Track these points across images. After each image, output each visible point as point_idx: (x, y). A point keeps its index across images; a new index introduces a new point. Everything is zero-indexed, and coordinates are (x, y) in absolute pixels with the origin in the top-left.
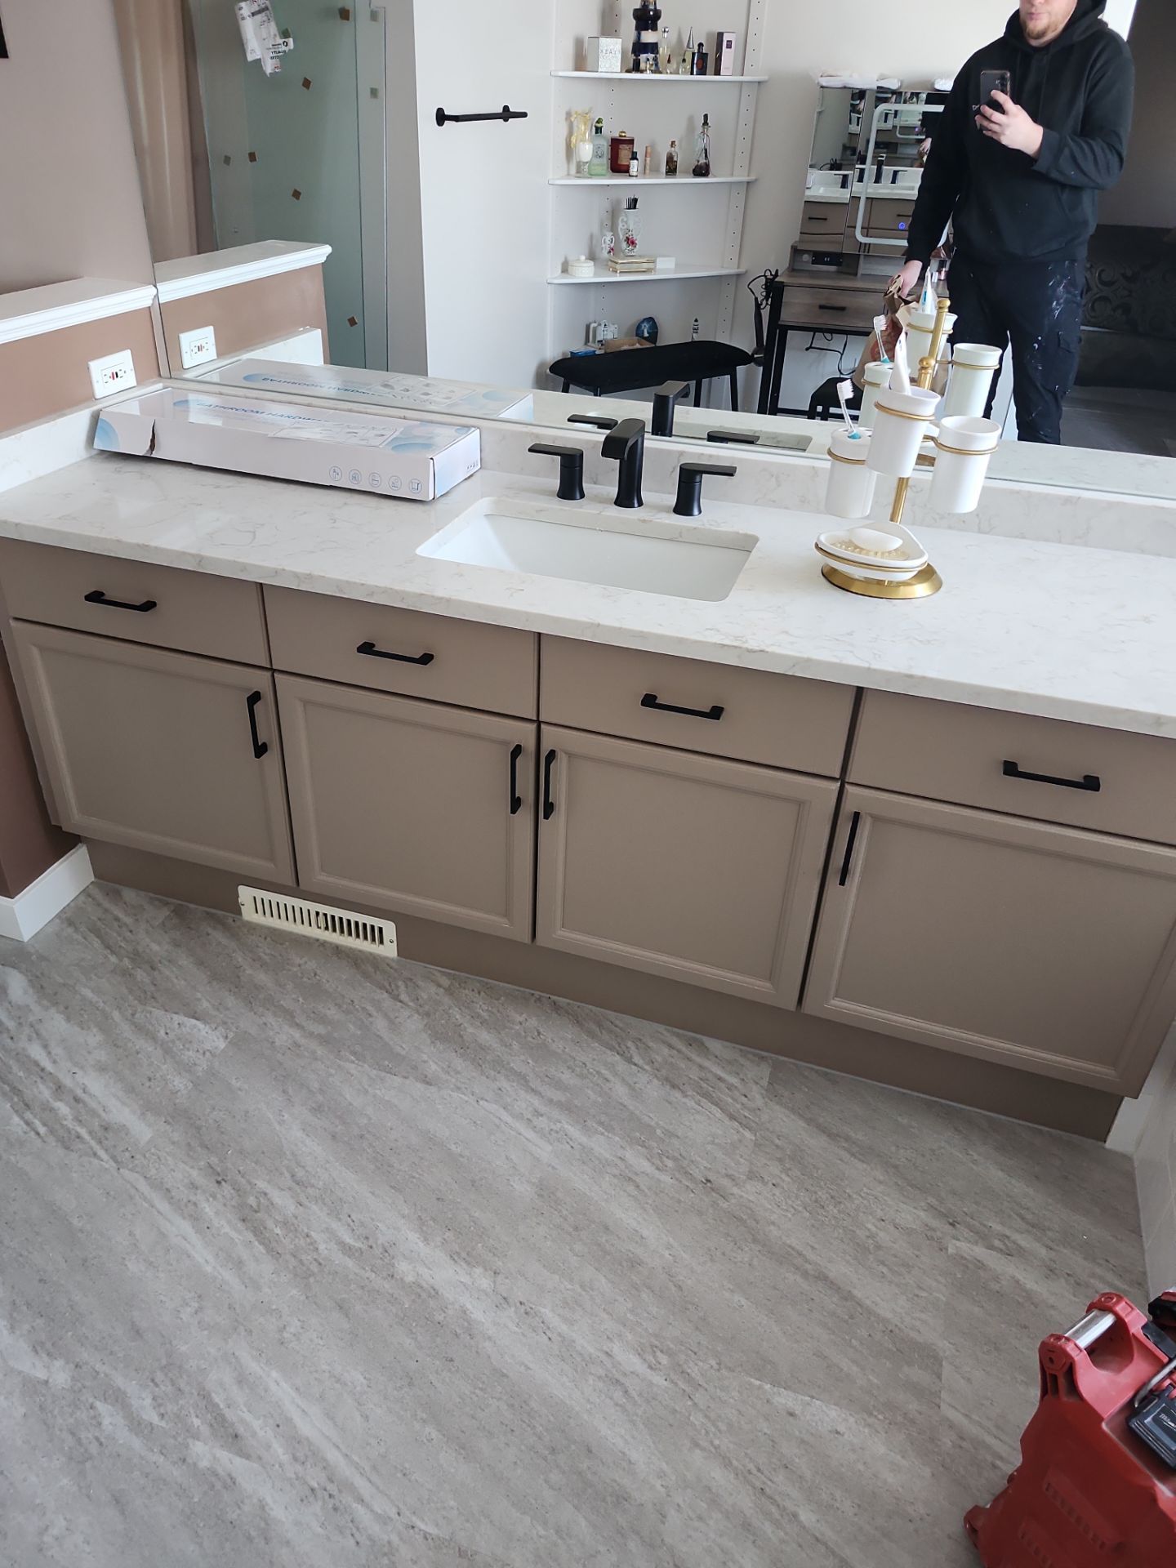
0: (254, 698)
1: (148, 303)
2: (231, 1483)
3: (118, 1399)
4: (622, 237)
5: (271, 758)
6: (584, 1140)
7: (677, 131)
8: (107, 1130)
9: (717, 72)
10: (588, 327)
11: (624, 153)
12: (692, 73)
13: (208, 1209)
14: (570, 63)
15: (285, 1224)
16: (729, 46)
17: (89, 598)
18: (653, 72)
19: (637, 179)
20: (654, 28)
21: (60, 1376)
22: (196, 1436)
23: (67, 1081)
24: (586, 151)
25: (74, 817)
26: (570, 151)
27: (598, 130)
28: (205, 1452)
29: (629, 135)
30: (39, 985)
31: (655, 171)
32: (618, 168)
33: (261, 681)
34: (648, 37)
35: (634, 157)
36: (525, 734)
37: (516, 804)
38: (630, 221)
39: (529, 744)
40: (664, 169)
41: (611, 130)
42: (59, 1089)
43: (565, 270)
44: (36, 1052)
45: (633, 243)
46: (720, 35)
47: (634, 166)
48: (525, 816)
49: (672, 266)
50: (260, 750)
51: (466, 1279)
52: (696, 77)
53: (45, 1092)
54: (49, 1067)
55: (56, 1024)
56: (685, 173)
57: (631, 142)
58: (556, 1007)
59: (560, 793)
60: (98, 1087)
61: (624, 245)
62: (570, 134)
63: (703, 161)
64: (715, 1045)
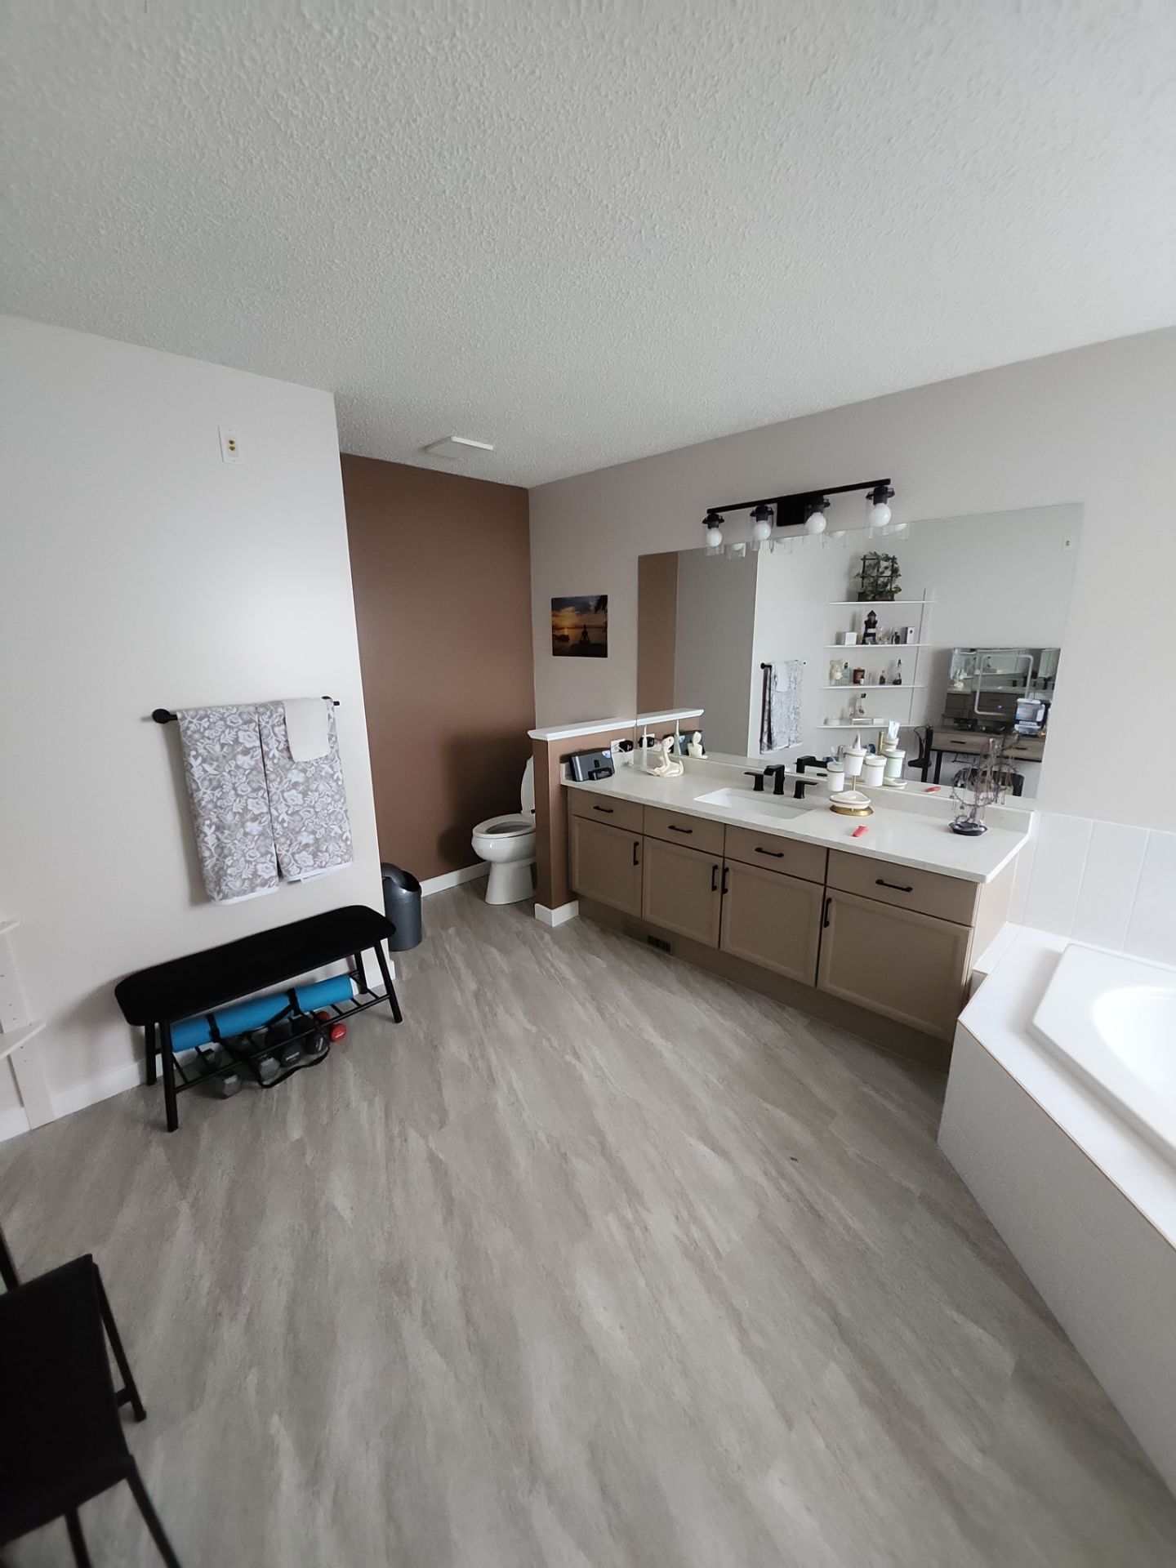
0: (636, 844)
1: (633, 725)
2: (574, 1066)
3: (549, 1040)
4: (857, 709)
5: (639, 866)
6: (722, 1021)
7: (884, 667)
8: (563, 979)
9: (905, 642)
10: (839, 747)
11: (859, 675)
12: (892, 643)
13: (587, 1005)
14: (834, 641)
15: (610, 1014)
16: (911, 632)
17: (595, 808)
18: (872, 644)
19: (864, 686)
20: (874, 627)
21: (534, 1029)
22: (568, 1054)
23: (555, 964)
24: (838, 675)
25: (577, 886)
26: (831, 676)
27: (846, 667)
28: (569, 1058)
29: (862, 668)
30: (553, 939)
31: (873, 683)
32: (856, 682)
33: (639, 838)
34: (871, 631)
35: (863, 677)
36: (719, 862)
37: (714, 888)
38: (863, 703)
39: (721, 866)
40: (878, 681)
41: (853, 666)
42: (552, 966)
43: (826, 722)
44: (548, 955)
45: (863, 712)
46: (907, 628)
47: (862, 681)
48: (718, 892)
49: (882, 722)
50: (636, 863)
51: (664, 1044)
52: (894, 645)
53: (548, 965)
54: (551, 959)
55: (556, 949)
56: (889, 683)
57: (863, 671)
58: (729, 984)
59: (730, 885)
60: (563, 968)
61: (858, 712)
62: (832, 669)
63: (898, 678)
64: (790, 1009)
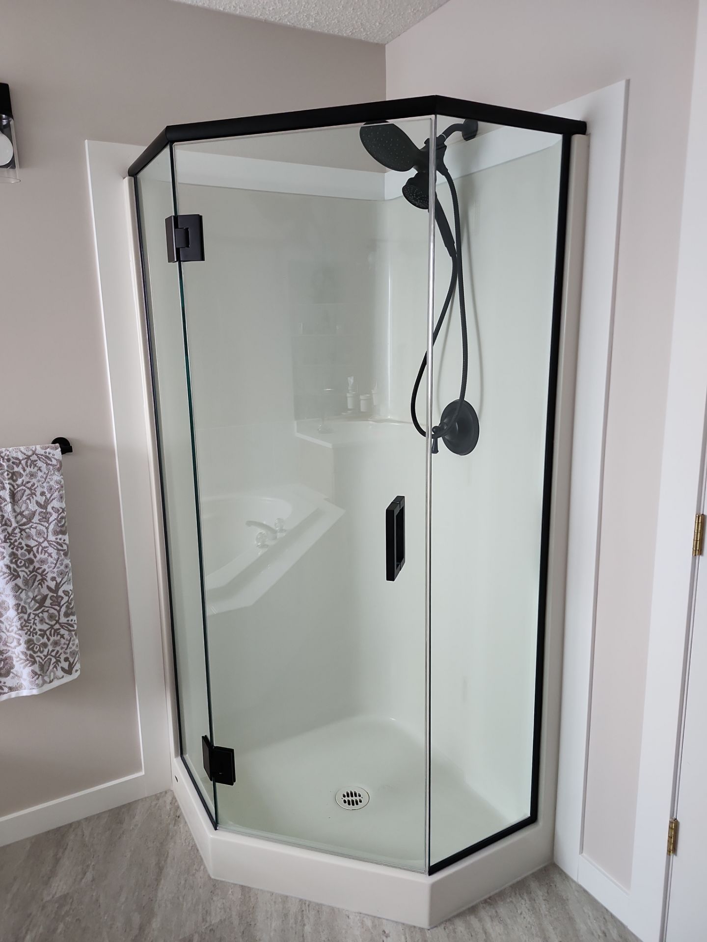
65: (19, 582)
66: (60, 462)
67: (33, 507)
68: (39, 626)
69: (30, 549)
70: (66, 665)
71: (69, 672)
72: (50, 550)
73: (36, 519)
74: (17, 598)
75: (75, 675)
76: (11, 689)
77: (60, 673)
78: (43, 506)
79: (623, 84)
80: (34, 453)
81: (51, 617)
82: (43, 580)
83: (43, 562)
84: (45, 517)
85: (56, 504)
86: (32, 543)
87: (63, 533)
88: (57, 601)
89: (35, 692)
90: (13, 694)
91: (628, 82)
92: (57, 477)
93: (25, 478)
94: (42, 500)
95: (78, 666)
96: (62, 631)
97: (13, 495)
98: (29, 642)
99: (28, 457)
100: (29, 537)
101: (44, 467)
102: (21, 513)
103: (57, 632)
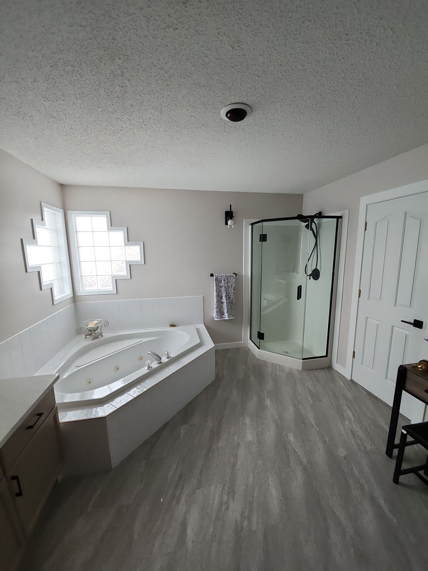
65: (227, 298)
66: (235, 277)
67: (230, 285)
68: (229, 307)
69: (229, 293)
70: (233, 315)
71: (233, 317)
72: (232, 293)
73: (230, 287)
74: (226, 301)
75: (234, 318)
76: (224, 318)
77: (232, 317)
78: (232, 285)
79: (348, 210)
80: (231, 275)
81: (231, 306)
82: (230, 299)
83: (230, 295)
84: (232, 287)
85: (233, 285)
86: (229, 292)
87: (234, 290)
88: (232, 303)
89: (228, 319)
90: (224, 319)
91: (349, 210)
92: (234, 280)
93: (229, 280)
94: (231, 284)
95: (234, 316)
96: (233, 309)
97: (227, 282)
98: (228, 309)
99: (230, 276)
100: (229, 290)
101: (232, 278)
102: (228, 286)
103: (232, 309)
